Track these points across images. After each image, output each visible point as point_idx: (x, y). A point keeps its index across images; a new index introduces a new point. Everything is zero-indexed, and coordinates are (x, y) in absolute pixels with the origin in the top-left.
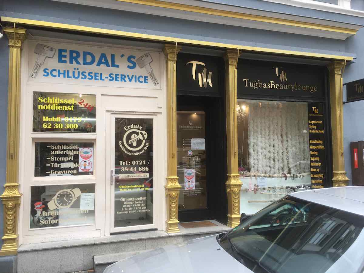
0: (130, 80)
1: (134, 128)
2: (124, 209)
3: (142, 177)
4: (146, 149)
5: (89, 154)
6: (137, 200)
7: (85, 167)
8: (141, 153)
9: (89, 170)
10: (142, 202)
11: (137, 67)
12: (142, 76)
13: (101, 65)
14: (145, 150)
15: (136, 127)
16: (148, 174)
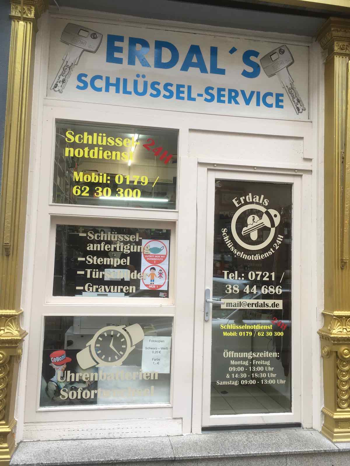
0: (248, 102)
1: (252, 203)
2: (231, 376)
3: (269, 308)
4: (277, 248)
5: (160, 253)
6: (257, 356)
7: (152, 280)
8: (266, 255)
9: (160, 286)
10: (268, 363)
11: (262, 74)
12: (271, 94)
13: (191, 69)
14: (274, 249)
15: (257, 201)
16: (280, 302)
